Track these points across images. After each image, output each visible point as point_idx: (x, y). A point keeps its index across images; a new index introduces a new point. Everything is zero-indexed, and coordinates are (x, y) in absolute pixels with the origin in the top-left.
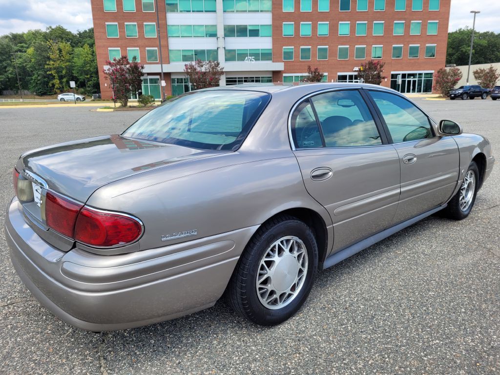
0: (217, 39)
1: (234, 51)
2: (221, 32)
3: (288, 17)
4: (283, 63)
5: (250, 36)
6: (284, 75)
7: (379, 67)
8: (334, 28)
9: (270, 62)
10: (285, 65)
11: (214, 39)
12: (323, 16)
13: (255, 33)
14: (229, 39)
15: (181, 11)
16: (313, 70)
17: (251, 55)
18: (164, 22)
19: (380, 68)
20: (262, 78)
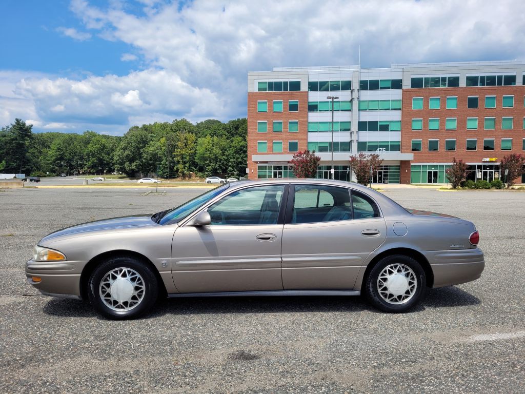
0: (351, 133)
1: (365, 143)
2: (355, 127)
3: (417, 113)
4: (413, 154)
5: (380, 130)
6: (412, 164)
7: (520, 159)
8: (462, 123)
9: (398, 153)
10: (414, 156)
11: (348, 133)
12: (451, 113)
13: (385, 128)
14: (361, 133)
15: (320, 111)
16: (458, 161)
17: (381, 146)
18: (305, 119)
19: (522, 160)
20: (390, 166)
